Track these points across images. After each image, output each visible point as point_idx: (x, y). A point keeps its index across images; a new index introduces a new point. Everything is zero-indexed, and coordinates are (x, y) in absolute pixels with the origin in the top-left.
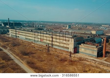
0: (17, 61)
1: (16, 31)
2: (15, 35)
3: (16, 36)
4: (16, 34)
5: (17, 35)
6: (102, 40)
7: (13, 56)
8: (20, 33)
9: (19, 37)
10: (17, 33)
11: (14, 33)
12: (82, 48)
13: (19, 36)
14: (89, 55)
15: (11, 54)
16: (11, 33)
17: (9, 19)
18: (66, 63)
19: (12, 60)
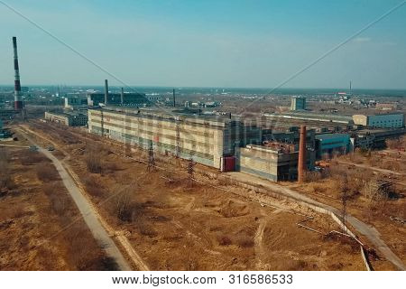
0: (67, 183)
1: (102, 116)
2: (99, 125)
3: (103, 130)
4: (102, 123)
5: (105, 127)
6: (352, 140)
7: (66, 173)
8: (112, 121)
9: (108, 131)
10: (105, 120)
11: (98, 122)
12: (245, 156)
13: (110, 128)
14: (261, 175)
15: (66, 169)
16: (92, 120)
17: (106, 81)
18: (179, 188)
19: (61, 179)
